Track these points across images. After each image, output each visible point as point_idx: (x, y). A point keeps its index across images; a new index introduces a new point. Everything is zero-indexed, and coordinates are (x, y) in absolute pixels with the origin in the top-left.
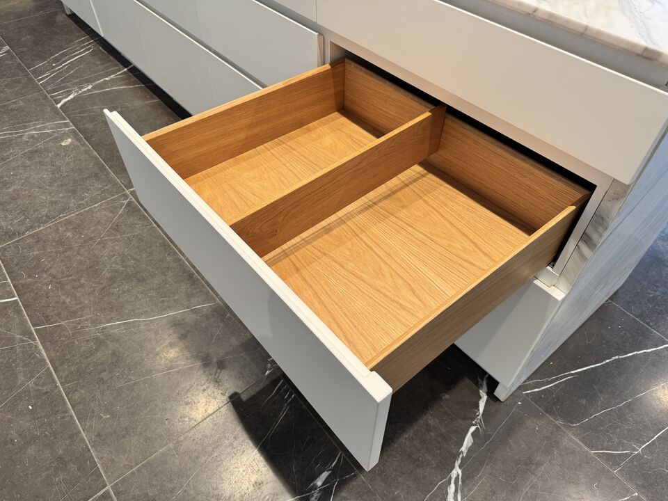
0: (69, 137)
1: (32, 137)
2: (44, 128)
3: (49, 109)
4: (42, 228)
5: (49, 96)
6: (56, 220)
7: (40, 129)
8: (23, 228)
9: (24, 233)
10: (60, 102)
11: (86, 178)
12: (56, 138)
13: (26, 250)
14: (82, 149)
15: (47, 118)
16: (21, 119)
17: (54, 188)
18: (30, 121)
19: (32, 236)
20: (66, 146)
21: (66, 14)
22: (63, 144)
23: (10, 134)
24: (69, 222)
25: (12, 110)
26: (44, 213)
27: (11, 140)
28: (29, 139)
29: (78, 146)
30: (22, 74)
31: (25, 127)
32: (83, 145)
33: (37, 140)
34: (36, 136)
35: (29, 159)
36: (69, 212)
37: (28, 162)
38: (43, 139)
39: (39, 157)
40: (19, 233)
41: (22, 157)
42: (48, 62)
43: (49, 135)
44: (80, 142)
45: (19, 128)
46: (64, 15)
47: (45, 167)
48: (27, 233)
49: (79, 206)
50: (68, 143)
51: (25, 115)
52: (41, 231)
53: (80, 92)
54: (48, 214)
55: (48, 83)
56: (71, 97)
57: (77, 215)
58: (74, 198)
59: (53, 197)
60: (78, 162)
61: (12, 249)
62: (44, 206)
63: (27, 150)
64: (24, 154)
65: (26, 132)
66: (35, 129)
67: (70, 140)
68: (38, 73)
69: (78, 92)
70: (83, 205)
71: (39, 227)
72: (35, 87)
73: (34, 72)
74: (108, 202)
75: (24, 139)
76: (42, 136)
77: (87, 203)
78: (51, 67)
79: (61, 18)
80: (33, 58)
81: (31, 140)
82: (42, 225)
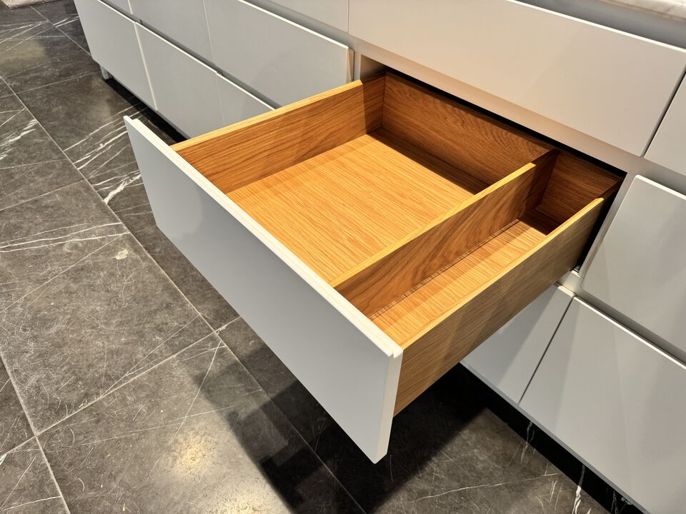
0: (124, 246)
1: (75, 247)
2: (90, 233)
3: (94, 205)
4: (101, 397)
5: (92, 186)
6: (121, 383)
7: (85, 235)
8: (74, 397)
9: (76, 407)
10: (107, 196)
11: (155, 312)
12: (108, 248)
13: (82, 437)
14: (144, 264)
15: (92, 219)
16: (58, 220)
17: (112, 328)
18: (71, 223)
19: (89, 411)
20: (122, 261)
21: (103, 79)
22: (118, 258)
23: (47, 242)
24: (139, 386)
25: (47, 207)
26: (102, 371)
27: (47, 252)
28: (71, 249)
29: (137, 260)
30: (55, 157)
31: (66, 232)
32: (145, 259)
33: (82, 250)
34: (80, 245)
35: (75, 280)
36: (138, 367)
37: (74, 286)
38: (90, 250)
39: (87, 277)
40: (70, 406)
41: (64, 278)
42: (87, 141)
43: (98, 244)
44: (140, 254)
45: (58, 233)
46: (100, 80)
47: (96, 294)
48: (82, 407)
49: (151, 357)
50: (124, 257)
51: (63, 215)
52: (100, 402)
53: (131, 181)
54: (109, 373)
55: (89, 168)
56: (121, 188)
57: (150, 373)
58: (142, 345)
59: (113, 343)
60: (140, 285)
61: (62, 434)
62: (102, 359)
63: (70, 267)
64: (67, 273)
65: (66, 239)
66: (79, 235)
67: (125, 252)
68: (75, 154)
69: (128, 180)
70: (156, 356)
71: (98, 394)
72: (73, 173)
73: (71, 153)
74: (190, 351)
75: (66, 249)
76: (89, 246)
77: (161, 352)
78: (91, 147)
79: (96, 84)
80: (67, 135)
81: (74, 251)
82: (101, 391)
